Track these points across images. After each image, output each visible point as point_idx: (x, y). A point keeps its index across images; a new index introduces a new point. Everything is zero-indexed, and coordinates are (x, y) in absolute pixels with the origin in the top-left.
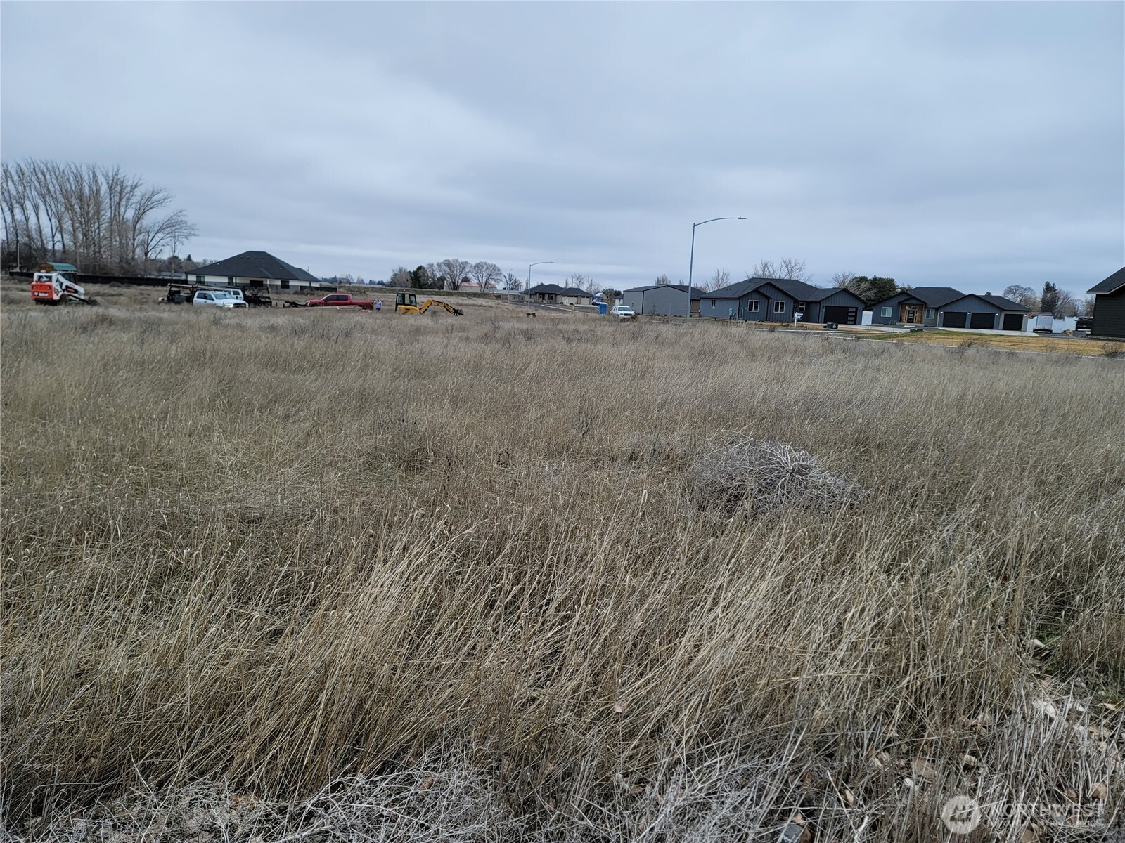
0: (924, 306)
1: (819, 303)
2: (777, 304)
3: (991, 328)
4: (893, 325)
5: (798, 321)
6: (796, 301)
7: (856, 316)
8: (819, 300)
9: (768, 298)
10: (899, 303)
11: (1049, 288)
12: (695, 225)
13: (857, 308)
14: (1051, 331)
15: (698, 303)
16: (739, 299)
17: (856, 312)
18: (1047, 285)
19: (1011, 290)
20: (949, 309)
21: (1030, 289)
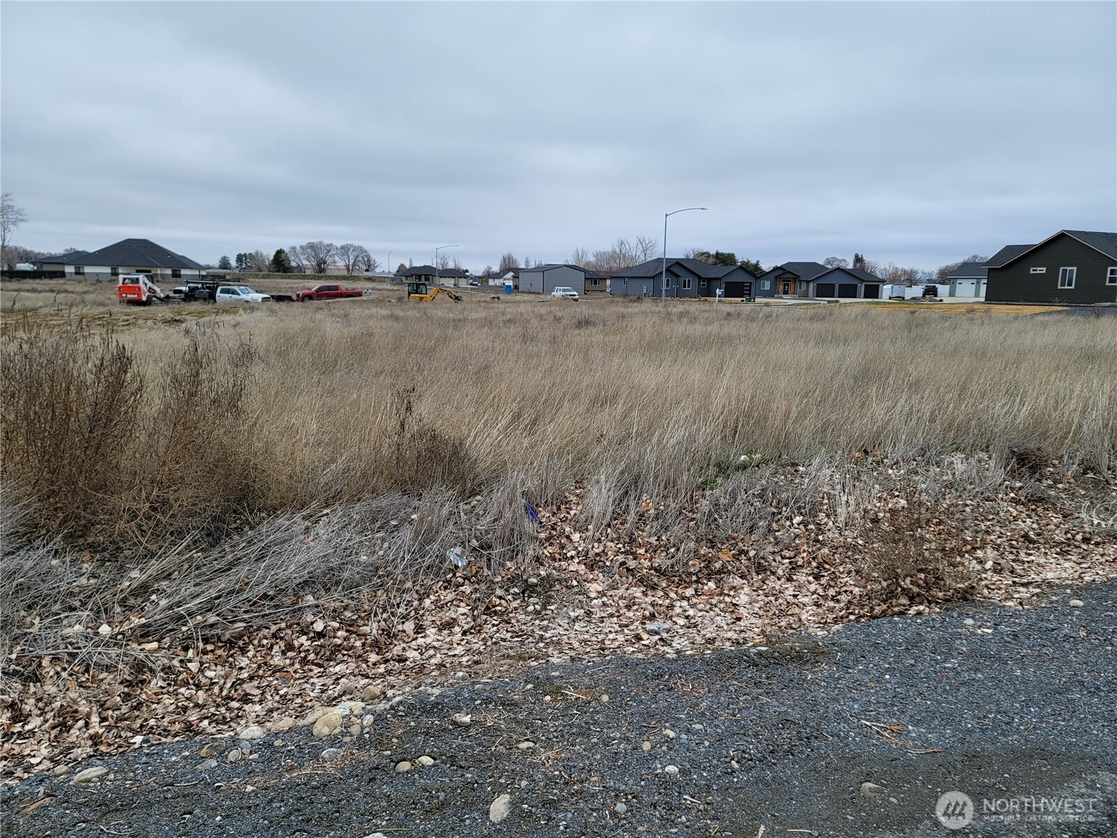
0: (796, 278)
1: (719, 279)
2: (685, 281)
3: (855, 297)
4: (773, 297)
5: (719, 296)
6: (700, 278)
7: (750, 290)
8: (720, 276)
9: (678, 276)
10: (776, 277)
11: (858, 260)
12: (667, 215)
13: (751, 283)
14: (903, 298)
15: (604, 281)
16: (653, 277)
17: (750, 286)
18: (857, 256)
19: (828, 262)
20: (821, 282)
21: (844, 260)
